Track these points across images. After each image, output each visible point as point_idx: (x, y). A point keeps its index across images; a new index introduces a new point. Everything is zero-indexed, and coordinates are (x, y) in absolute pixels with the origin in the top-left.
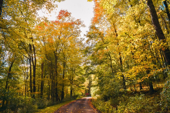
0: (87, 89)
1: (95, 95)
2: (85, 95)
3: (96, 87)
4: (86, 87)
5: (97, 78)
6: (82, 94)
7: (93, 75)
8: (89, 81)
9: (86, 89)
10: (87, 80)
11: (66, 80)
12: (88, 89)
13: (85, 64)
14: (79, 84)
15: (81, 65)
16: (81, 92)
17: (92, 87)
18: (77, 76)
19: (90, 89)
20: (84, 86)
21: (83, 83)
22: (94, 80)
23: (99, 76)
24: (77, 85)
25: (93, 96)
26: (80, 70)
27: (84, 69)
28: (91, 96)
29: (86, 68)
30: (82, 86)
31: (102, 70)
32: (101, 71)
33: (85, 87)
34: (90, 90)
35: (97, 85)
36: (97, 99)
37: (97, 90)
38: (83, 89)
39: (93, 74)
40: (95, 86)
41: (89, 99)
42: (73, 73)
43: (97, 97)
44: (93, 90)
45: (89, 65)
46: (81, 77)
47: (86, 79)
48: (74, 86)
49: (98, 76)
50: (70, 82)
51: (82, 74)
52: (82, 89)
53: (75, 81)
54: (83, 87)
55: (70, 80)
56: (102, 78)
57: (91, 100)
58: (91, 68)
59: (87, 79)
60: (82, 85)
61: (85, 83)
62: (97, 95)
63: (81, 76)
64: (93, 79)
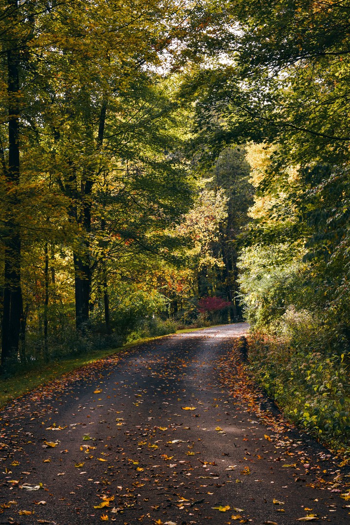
0: (213, 260)
1: (274, 311)
2: (193, 315)
3: (284, 247)
4: (198, 249)
5: (292, 172)
6: (174, 304)
7: (263, 145)
8: (226, 199)
9: (205, 267)
10: (208, 194)
11: (33, 193)
12: (221, 265)
13: (192, 54)
14: (145, 223)
15: (158, 63)
16: (163, 292)
17: (249, 244)
18: (128, 155)
19: (236, 260)
20: (187, 242)
21: (175, 215)
22: (266, 185)
23: (313, 153)
24: (126, 235)
25: (258, 315)
26: (149, 111)
27: (187, 92)
28: (247, 316)
29: (195, 88)
30: (172, 243)
31: (331, 100)
32: (324, 116)
33: (190, 253)
34: (238, 271)
35: (294, 233)
36: (293, 343)
37: (293, 267)
38: (178, 263)
39: (258, 139)
40: (270, 238)
41: (225, 347)
42: (90, 135)
43: (292, 325)
44: (255, 270)
45: (226, 60)
46: (154, 165)
47: (201, 183)
48: (103, 244)
49: (300, 158)
50: (72, 212)
51: (164, 143)
52: (169, 270)
53: (105, 198)
54: (177, 253)
55: (69, 191)
56: (327, 172)
57: (244, 347)
58: (244, 86)
59: (211, 187)
60: (166, 232)
61: (193, 214)
62: (290, 314)
63: (160, 158)
64: (256, 179)
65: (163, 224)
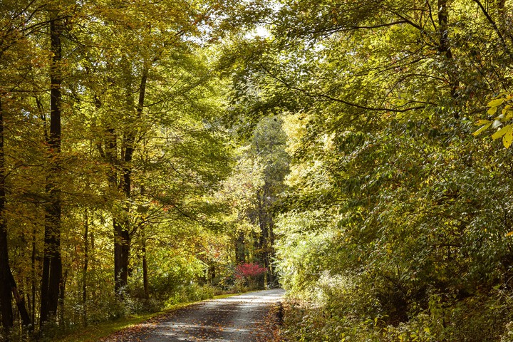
0: (250, 226)
1: (310, 277)
2: (230, 281)
3: (318, 213)
4: (235, 216)
5: (327, 140)
7: (297, 115)
8: (263, 167)
9: (242, 234)
10: (245, 162)
11: (73, 160)
12: (258, 230)
13: (230, 26)
14: (183, 190)
15: (197, 33)
16: (201, 258)
17: (285, 210)
18: (167, 123)
19: (272, 226)
20: (224, 208)
22: (302, 155)
23: (347, 123)
24: (166, 202)
25: (294, 281)
26: (188, 79)
27: (225, 64)
28: (283, 283)
29: (233, 61)
30: (210, 210)
31: (365, 72)
32: (358, 86)
33: (227, 219)
34: (274, 237)
35: (328, 199)
36: (328, 308)
37: (328, 235)
38: (215, 228)
39: (293, 109)
40: (307, 204)
41: (262, 312)
42: (130, 102)
43: (326, 289)
44: (292, 236)
45: (263, 32)
46: (194, 134)
47: (240, 150)
48: (142, 210)
49: (336, 127)
50: (112, 179)
51: (202, 112)
52: (207, 235)
53: (147, 166)
54: (214, 220)
55: (111, 159)
56: (360, 140)
58: (281, 58)
59: (250, 154)
60: (205, 199)
61: (230, 182)
62: (325, 279)
63: (200, 126)
64: (292, 148)
65: (201, 191)
